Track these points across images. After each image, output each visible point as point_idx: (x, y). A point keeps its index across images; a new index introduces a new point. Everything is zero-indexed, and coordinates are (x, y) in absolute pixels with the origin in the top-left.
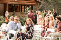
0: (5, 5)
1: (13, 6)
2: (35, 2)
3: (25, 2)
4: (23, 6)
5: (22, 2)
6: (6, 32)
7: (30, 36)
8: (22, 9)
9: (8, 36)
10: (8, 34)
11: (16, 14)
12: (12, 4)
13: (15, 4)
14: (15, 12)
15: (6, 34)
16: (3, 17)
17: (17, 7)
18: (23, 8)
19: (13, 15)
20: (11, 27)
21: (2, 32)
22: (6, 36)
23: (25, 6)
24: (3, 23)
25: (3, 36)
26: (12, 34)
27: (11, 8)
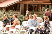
0: (25, 5)
1: (32, 6)
2: (51, 2)
3: (42, 2)
4: (40, 6)
5: (39, 2)
6: (27, 28)
7: (48, 31)
8: (40, 9)
9: (29, 31)
10: (29, 29)
11: (34, 12)
12: (31, 5)
13: (33, 5)
14: (33, 11)
15: (27, 29)
16: (24, 15)
17: (36, 6)
18: (40, 7)
19: (32, 13)
20: (31, 23)
21: (24, 28)
22: (27, 31)
23: (42, 6)
24: (24, 20)
25: (24, 32)
26: (32, 30)
27: (30, 7)
